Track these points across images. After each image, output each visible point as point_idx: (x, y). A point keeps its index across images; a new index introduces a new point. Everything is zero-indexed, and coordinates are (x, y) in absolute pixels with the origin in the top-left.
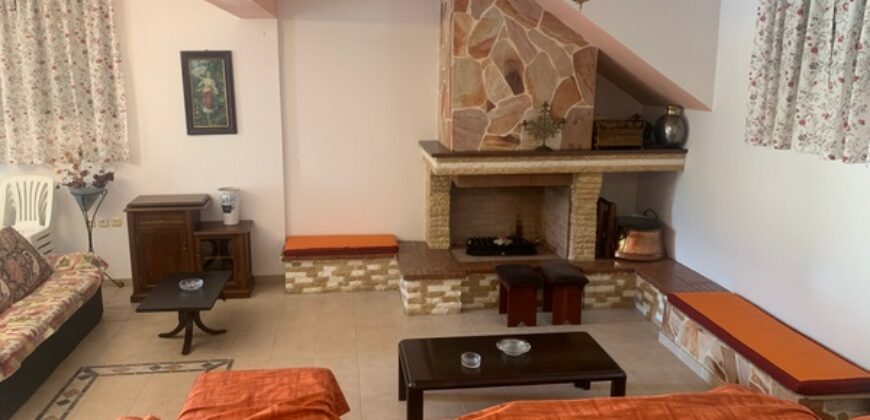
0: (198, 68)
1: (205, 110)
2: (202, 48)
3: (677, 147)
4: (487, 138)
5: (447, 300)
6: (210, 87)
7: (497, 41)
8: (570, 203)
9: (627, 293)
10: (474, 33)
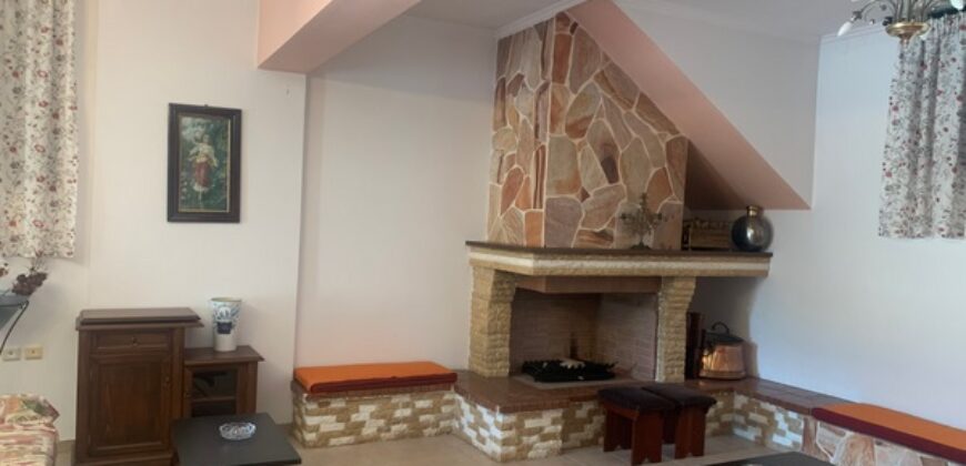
0: (191, 128)
1: (198, 188)
2: (200, 102)
3: (759, 251)
4: (581, 233)
5: (545, 438)
6: (207, 156)
7: (593, 120)
8: (657, 313)
9: (726, 418)
10: (571, 108)
